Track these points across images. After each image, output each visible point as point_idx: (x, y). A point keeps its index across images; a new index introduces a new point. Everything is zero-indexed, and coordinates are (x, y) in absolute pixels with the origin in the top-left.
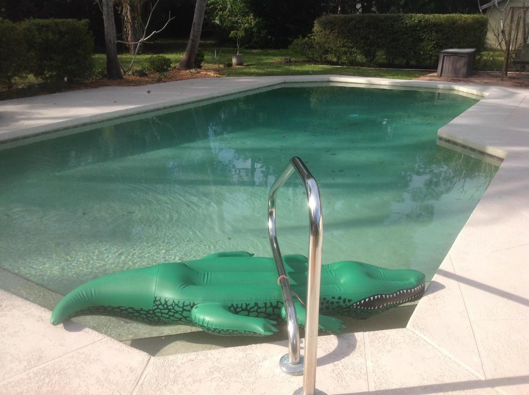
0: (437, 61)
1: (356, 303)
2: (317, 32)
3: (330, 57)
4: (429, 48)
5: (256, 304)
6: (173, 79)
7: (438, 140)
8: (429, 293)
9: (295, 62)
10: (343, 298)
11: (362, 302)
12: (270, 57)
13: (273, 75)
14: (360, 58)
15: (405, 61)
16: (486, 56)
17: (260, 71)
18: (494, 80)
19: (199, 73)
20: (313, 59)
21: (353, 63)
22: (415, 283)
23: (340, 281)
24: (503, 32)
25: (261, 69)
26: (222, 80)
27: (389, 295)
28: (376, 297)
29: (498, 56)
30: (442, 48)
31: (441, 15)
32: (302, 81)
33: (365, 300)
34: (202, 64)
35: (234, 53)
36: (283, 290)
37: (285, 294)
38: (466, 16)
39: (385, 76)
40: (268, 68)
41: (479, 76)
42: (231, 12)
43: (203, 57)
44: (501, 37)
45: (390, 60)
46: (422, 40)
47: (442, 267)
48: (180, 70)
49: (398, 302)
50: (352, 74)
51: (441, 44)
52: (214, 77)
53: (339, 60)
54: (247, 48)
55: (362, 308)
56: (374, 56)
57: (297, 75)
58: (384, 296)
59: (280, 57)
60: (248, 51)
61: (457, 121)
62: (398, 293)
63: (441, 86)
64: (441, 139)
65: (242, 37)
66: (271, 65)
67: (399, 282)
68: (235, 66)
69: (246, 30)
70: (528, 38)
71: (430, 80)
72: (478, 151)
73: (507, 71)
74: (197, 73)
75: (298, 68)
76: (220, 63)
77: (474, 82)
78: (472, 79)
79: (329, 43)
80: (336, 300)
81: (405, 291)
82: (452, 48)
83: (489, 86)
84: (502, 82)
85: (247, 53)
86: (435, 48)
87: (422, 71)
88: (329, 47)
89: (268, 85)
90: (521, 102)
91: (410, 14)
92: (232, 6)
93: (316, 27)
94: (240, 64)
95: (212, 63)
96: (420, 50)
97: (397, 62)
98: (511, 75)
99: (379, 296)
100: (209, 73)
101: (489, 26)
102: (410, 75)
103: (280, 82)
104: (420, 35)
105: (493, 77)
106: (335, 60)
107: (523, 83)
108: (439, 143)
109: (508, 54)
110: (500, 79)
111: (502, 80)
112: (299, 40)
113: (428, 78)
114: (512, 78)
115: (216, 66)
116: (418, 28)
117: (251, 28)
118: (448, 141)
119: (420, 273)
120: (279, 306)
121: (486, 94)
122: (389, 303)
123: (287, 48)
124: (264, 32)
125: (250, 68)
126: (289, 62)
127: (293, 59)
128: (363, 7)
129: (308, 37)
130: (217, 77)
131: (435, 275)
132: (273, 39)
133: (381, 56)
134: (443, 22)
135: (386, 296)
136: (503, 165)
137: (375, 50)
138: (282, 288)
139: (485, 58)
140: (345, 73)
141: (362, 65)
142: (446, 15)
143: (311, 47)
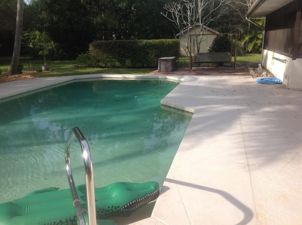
0: (157, 64)
1: (122, 208)
2: (92, 51)
3: (101, 64)
4: (152, 57)
5: (61, 221)
6: (4, 81)
7: (161, 106)
8: (162, 194)
9: (81, 67)
10: (114, 206)
11: (126, 206)
12: (66, 65)
13: (68, 75)
14: (117, 64)
15: (141, 65)
16: (181, 60)
17: (59, 73)
18: (186, 72)
19: (20, 76)
20: (91, 65)
21: (114, 67)
22: (154, 189)
23: (112, 196)
24: (187, 47)
25: (60, 72)
26: (36, 80)
27: (140, 199)
28: (133, 202)
29: (187, 60)
30: (159, 57)
31: (157, 40)
32: (86, 78)
33: (127, 205)
34: (23, 71)
35: (43, 63)
36: (76, 209)
37: (78, 211)
38: (169, 40)
39: (132, 73)
40: (65, 71)
41: (179, 70)
42: (39, 40)
43: (22, 67)
44: (187, 50)
45: (133, 64)
46: (148, 53)
47: (168, 177)
48: (8, 76)
49: (146, 202)
50: (114, 73)
51: (158, 55)
52: (30, 78)
53: (106, 65)
54: (51, 60)
55: (126, 210)
56: (125, 63)
57: (82, 75)
58: (137, 200)
59: (72, 65)
60: (52, 62)
61: (170, 95)
62: (145, 197)
63: (160, 77)
64: (162, 105)
65: (47, 54)
66: (66, 69)
67: (145, 190)
68: (44, 71)
69: (49, 50)
70: (199, 50)
71: (154, 74)
72: (181, 110)
73: (191, 67)
74: (19, 77)
75: (83, 71)
76: (34, 69)
77: (177, 74)
78: (176, 72)
79: (99, 56)
80: (111, 208)
81: (149, 195)
82: (164, 57)
83: (184, 75)
84: (190, 73)
85: (51, 63)
86: (155, 57)
87: (151, 69)
88: (99, 58)
89: (65, 81)
90: (200, 82)
91: (141, 40)
92: (39, 37)
93: (91, 48)
94: (47, 69)
95: (29, 70)
96: (148, 58)
97: (137, 65)
98: (194, 69)
99: (135, 201)
100: (27, 76)
101: (180, 45)
102: (144, 72)
103: (73, 79)
104: (147, 51)
105: (185, 71)
106: (104, 65)
107: (200, 73)
108: (162, 107)
109: (191, 58)
110: (189, 71)
111: (190, 72)
112: (82, 55)
113: (154, 73)
114: (194, 71)
115: (32, 72)
116: (146, 47)
117: (53, 49)
118: (166, 106)
119: (156, 182)
120: (75, 219)
121: (182, 80)
122: (141, 204)
123: (76, 60)
124: (61, 51)
125: (53, 72)
126: (78, 68)
127: (80, 66)
128: (116, 36)
129: (87, 53)
130: (33, 78)
131: (165, 182)
132: (67, 54)
133: (128, 62)
134: (158, 43)
135: (139, 200)
136: (194, 116)
137: (125, 59)
138: (76, 207)
139: (180, 61)
140: (110, 72)
141: (119, 67)
142: (159, 40)
143: (89, 58)
